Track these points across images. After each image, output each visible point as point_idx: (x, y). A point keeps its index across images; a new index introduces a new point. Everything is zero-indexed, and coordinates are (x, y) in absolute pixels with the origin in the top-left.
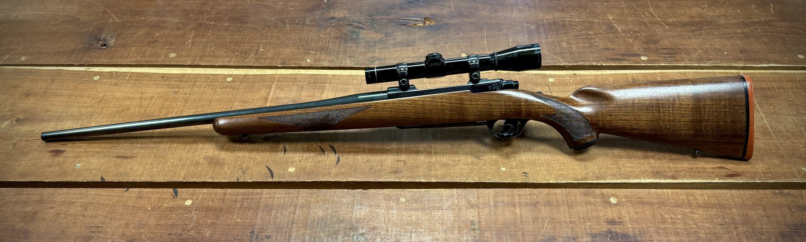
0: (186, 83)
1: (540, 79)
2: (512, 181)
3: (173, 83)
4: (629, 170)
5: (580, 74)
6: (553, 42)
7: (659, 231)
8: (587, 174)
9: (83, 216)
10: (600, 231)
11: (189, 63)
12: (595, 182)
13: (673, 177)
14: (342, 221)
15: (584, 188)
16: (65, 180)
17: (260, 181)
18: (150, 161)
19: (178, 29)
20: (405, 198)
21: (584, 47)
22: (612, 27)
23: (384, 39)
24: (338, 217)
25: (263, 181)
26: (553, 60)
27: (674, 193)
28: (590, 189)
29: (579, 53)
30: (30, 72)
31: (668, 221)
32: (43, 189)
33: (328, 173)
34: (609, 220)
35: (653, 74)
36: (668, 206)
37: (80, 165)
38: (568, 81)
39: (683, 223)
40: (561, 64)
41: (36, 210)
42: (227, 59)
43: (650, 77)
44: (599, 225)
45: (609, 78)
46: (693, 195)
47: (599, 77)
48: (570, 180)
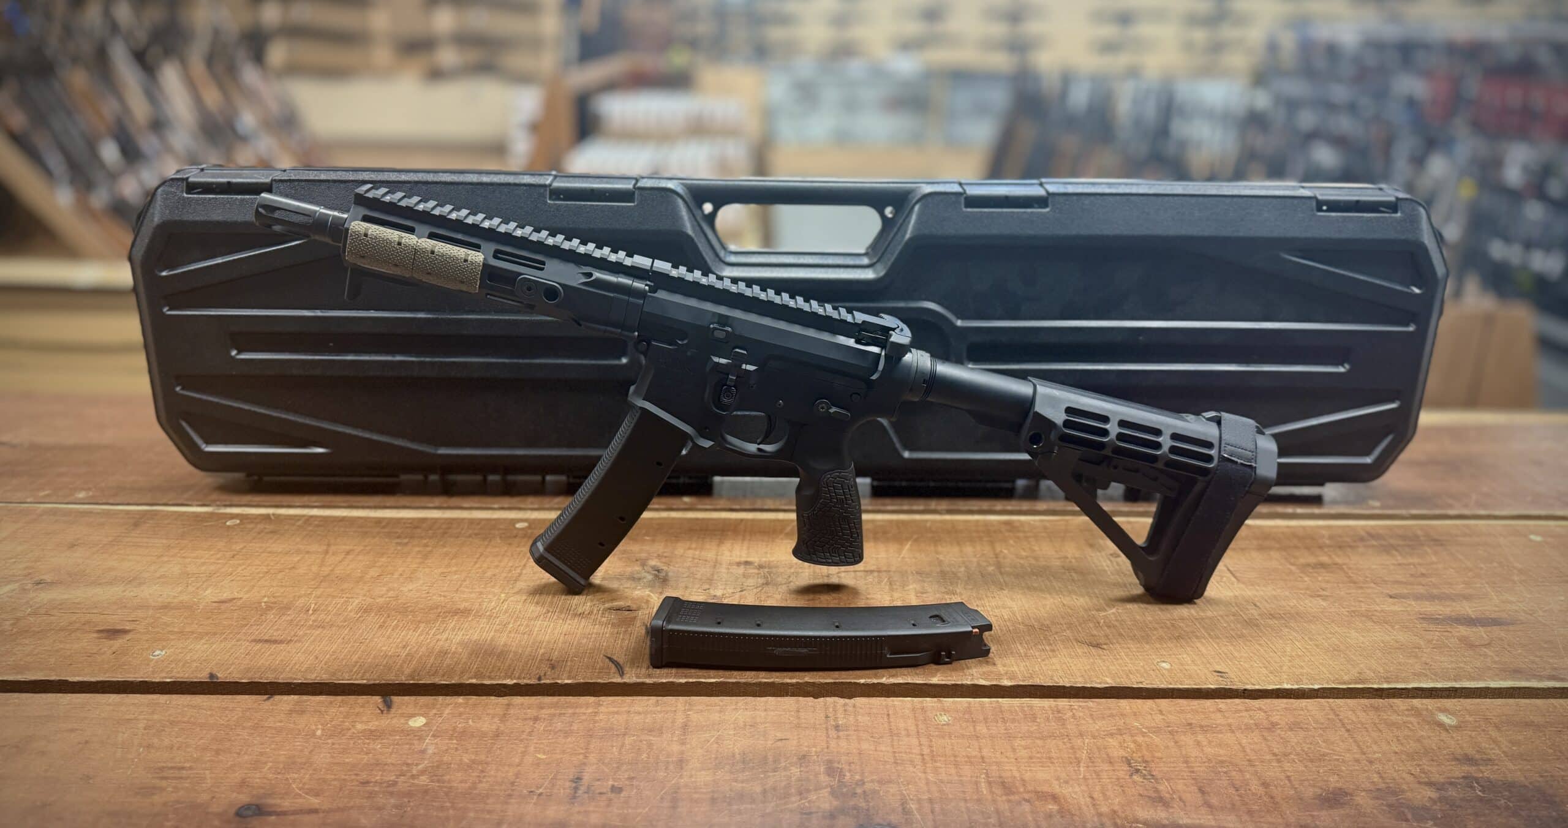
0: (428, 531)
2: (1195, 686)
8: (1360, 675)
9: (148, 746)
10: (1449, 778)
17: (590, 682)
28: (1381, 700)
30: (90, 512)
34: (1458, 757)
35: (1401, 526)
37: (163, 654)
41: (29, 735)
44: (1438, 765)
48: (1327, 683)
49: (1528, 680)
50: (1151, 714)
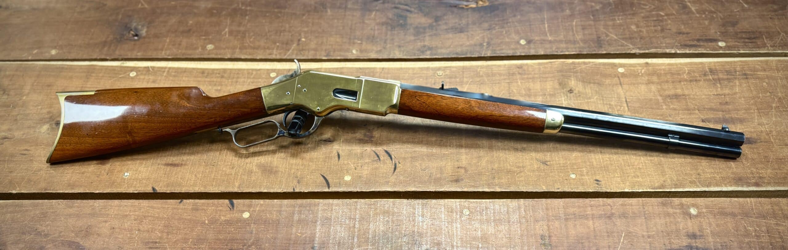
0: (228, 80)
1: (609, 69)
2: (583, 190)
3: (215, 80)
4: (709, 176)
5: (653, 63)
6: (621, 25)
7: (742, 245)
8: (664, 181)
9: (139, 230)
10: (680, 247)
11: (228, 56)
12: (673, 190)
13: (757, 185)
14: (405, 236)
15: (660, 197)
16: (115, 190)
17: (316, 191)
18: (202, 169)
19: (212, 15)
20: (469, 209)
21: (656, 31)
22: (685, 7)
23: (434, 24)
24: (400, 231)
25: (319, 191)
26: (622, 46)
27: (758, 202)
28: (668, 199)
29: (651, 38)
30: (62, 68)
31: (752, 234)
32: (93, 201)
33: (386, 182)
34: (689, 234)
35: (731, 62)
36: (751, 217)
37: (129, 174)
38: (639, 71)
39: (768, 238)
40: (631, 51)
41: (89, 224)
42: (268, 51)
43: (728, 67)
44: (678, 239)
45: (684, 68)
46: (778, 204)
47: (673, 67)
48: (646, 189)
49: (742, 186)
50: (558, 208)
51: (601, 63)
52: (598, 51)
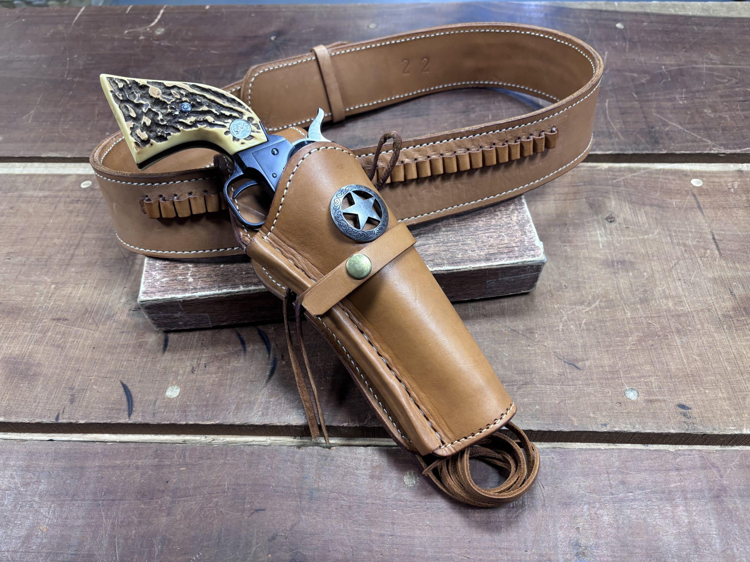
1: (674, 180)
6: (686, 108)
11: (21, 154)
25: (109, 421)
26: (694, 141)
29: (741, 128)
38: (729, 184)
40: (711, 150)
51: (660, 170)
52: (653, 150)
